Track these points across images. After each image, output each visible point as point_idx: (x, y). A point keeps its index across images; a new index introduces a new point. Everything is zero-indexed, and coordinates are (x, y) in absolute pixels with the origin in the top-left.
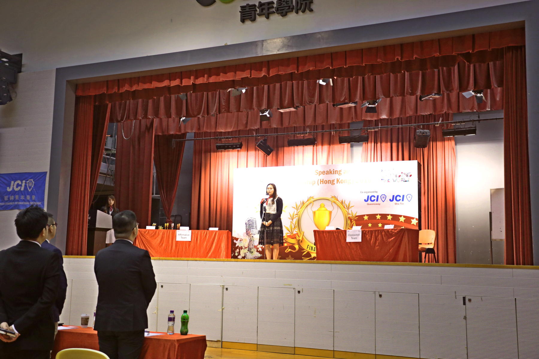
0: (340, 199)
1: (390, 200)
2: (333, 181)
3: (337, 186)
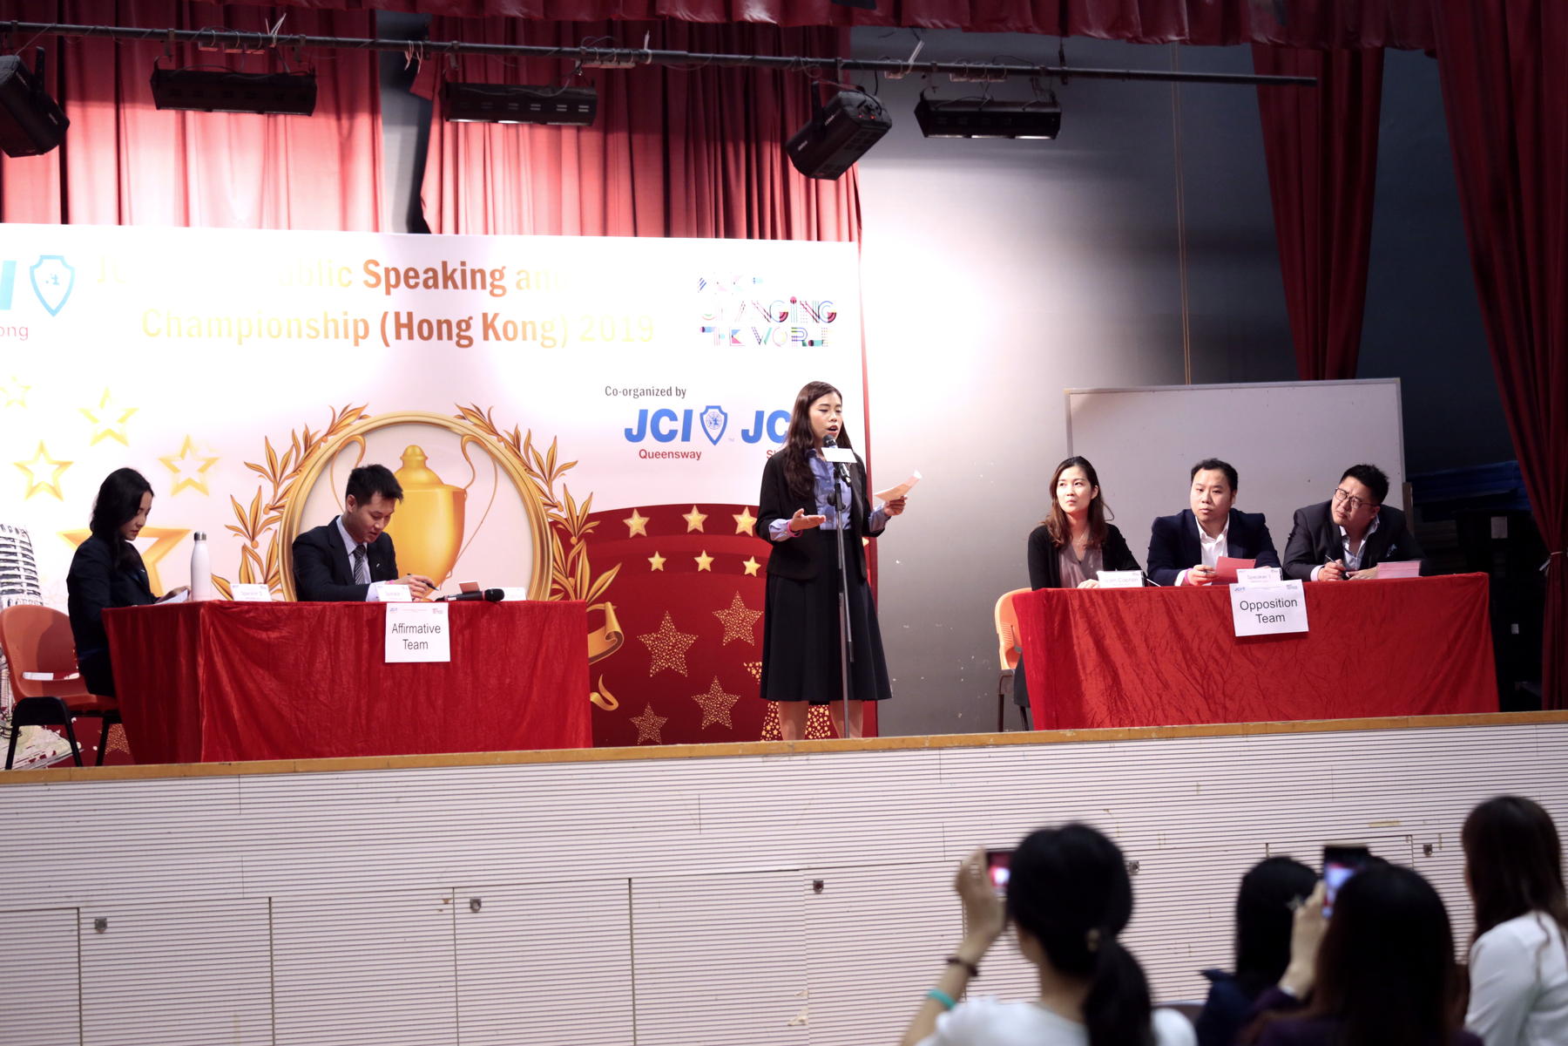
0: (504, 426)
1: (745, 434)
2: (464, 326)
3: (487, 351)
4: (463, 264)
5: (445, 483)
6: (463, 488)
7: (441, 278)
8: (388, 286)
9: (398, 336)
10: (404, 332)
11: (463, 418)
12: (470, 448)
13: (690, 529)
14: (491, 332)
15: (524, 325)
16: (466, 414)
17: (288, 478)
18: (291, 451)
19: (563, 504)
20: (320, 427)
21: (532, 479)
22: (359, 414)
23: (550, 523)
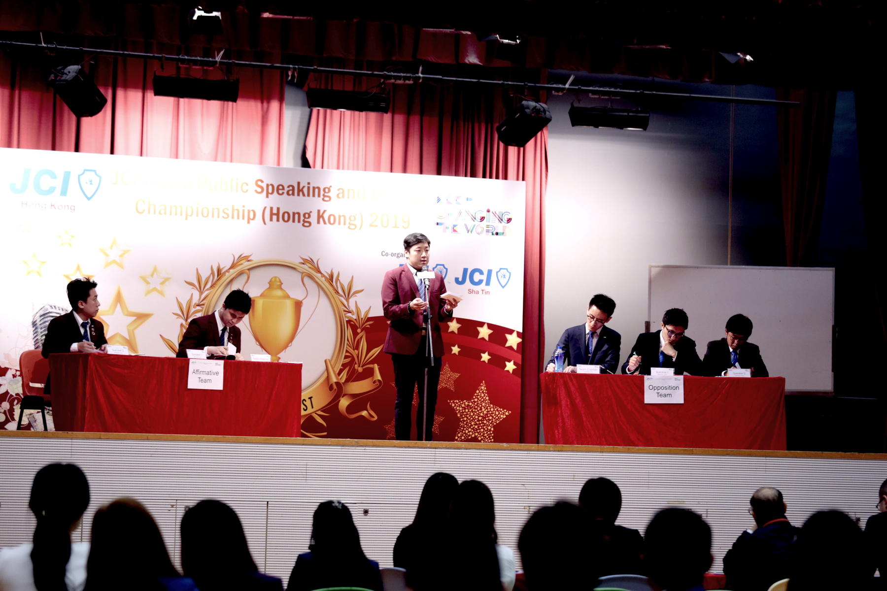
0: (325, 269)
1: (457, 280)
3: (319, 230)
4: (309, 183)
5: (291, 297)
6: (300, 299)
7: (297, 190)
8: (268, 193)
9: (271, 220)
10: (275, 217)
11: (303, 264)
12: (306, 280)
14: (321, 220)
15: (340, 217)
16: (305, 262)
17: (207, 290)
18: (210, 275)
19: (354, 311)
20: (226, 264)
21: (338, 297)
22: (247, 258)
23: (347, 321)
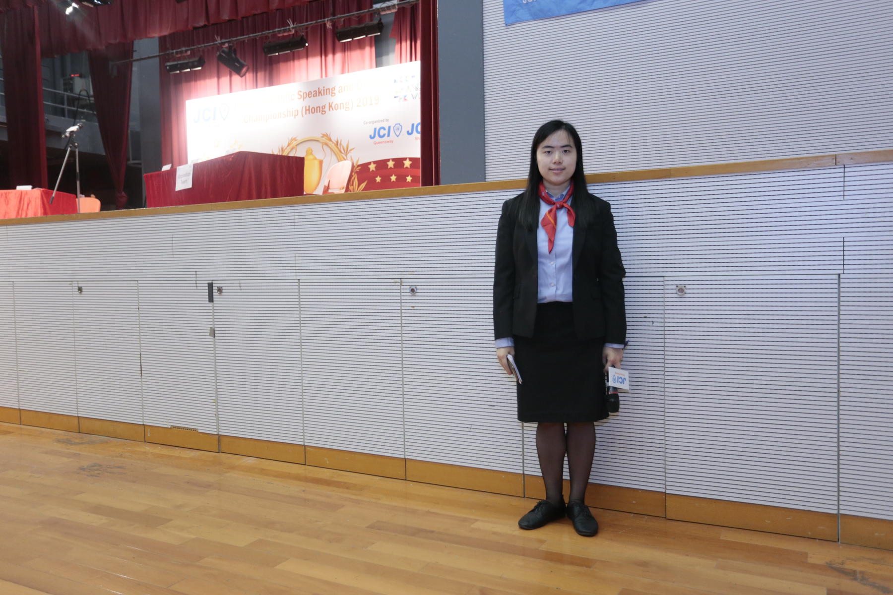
0: (334, 139)
1: (408, 132)
3: (330, 115)
4: (324, 87)
5: (318, 158)
6: (322, 159)
7: (318, 93)
8: (304, 98)
9: (306, 113)
10: (308, 112)
11: (322, 137)
12: (325, 147)
13: (389, 167)
14: (331, 108)
15: (340, 104)
16: (324, 135)
20: (285, 145)
21: (342, 156)
22: (294, 139)
